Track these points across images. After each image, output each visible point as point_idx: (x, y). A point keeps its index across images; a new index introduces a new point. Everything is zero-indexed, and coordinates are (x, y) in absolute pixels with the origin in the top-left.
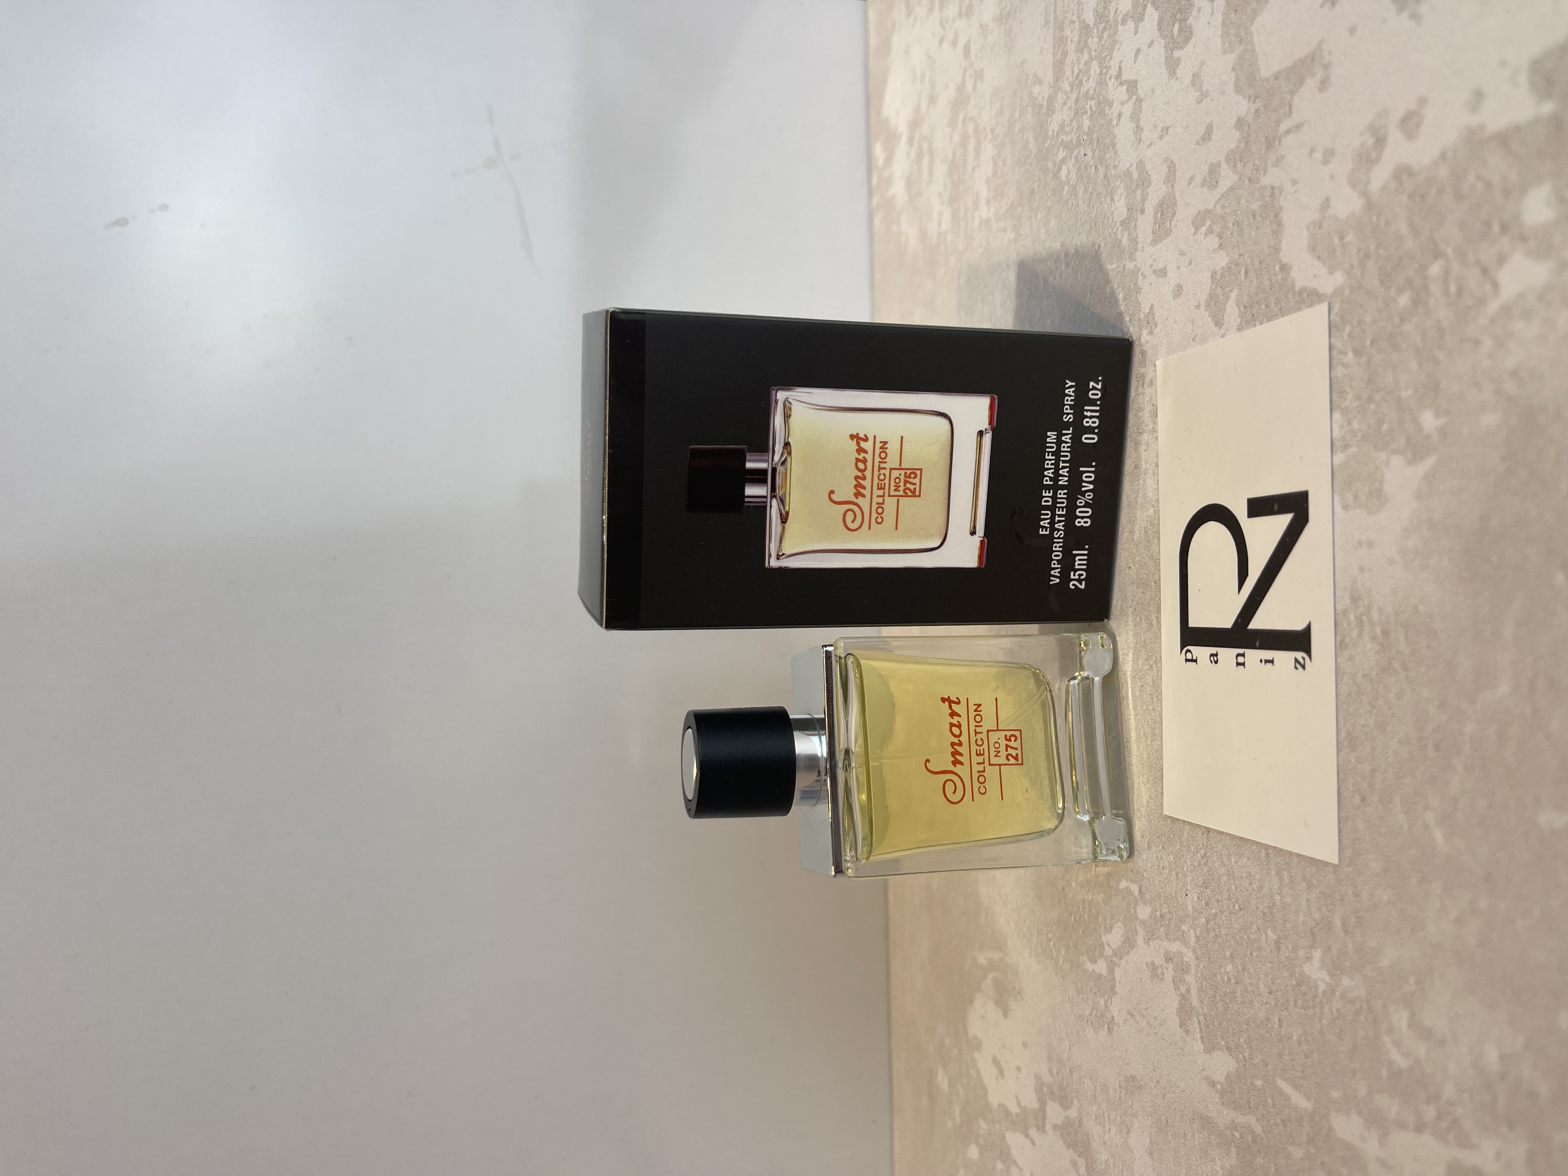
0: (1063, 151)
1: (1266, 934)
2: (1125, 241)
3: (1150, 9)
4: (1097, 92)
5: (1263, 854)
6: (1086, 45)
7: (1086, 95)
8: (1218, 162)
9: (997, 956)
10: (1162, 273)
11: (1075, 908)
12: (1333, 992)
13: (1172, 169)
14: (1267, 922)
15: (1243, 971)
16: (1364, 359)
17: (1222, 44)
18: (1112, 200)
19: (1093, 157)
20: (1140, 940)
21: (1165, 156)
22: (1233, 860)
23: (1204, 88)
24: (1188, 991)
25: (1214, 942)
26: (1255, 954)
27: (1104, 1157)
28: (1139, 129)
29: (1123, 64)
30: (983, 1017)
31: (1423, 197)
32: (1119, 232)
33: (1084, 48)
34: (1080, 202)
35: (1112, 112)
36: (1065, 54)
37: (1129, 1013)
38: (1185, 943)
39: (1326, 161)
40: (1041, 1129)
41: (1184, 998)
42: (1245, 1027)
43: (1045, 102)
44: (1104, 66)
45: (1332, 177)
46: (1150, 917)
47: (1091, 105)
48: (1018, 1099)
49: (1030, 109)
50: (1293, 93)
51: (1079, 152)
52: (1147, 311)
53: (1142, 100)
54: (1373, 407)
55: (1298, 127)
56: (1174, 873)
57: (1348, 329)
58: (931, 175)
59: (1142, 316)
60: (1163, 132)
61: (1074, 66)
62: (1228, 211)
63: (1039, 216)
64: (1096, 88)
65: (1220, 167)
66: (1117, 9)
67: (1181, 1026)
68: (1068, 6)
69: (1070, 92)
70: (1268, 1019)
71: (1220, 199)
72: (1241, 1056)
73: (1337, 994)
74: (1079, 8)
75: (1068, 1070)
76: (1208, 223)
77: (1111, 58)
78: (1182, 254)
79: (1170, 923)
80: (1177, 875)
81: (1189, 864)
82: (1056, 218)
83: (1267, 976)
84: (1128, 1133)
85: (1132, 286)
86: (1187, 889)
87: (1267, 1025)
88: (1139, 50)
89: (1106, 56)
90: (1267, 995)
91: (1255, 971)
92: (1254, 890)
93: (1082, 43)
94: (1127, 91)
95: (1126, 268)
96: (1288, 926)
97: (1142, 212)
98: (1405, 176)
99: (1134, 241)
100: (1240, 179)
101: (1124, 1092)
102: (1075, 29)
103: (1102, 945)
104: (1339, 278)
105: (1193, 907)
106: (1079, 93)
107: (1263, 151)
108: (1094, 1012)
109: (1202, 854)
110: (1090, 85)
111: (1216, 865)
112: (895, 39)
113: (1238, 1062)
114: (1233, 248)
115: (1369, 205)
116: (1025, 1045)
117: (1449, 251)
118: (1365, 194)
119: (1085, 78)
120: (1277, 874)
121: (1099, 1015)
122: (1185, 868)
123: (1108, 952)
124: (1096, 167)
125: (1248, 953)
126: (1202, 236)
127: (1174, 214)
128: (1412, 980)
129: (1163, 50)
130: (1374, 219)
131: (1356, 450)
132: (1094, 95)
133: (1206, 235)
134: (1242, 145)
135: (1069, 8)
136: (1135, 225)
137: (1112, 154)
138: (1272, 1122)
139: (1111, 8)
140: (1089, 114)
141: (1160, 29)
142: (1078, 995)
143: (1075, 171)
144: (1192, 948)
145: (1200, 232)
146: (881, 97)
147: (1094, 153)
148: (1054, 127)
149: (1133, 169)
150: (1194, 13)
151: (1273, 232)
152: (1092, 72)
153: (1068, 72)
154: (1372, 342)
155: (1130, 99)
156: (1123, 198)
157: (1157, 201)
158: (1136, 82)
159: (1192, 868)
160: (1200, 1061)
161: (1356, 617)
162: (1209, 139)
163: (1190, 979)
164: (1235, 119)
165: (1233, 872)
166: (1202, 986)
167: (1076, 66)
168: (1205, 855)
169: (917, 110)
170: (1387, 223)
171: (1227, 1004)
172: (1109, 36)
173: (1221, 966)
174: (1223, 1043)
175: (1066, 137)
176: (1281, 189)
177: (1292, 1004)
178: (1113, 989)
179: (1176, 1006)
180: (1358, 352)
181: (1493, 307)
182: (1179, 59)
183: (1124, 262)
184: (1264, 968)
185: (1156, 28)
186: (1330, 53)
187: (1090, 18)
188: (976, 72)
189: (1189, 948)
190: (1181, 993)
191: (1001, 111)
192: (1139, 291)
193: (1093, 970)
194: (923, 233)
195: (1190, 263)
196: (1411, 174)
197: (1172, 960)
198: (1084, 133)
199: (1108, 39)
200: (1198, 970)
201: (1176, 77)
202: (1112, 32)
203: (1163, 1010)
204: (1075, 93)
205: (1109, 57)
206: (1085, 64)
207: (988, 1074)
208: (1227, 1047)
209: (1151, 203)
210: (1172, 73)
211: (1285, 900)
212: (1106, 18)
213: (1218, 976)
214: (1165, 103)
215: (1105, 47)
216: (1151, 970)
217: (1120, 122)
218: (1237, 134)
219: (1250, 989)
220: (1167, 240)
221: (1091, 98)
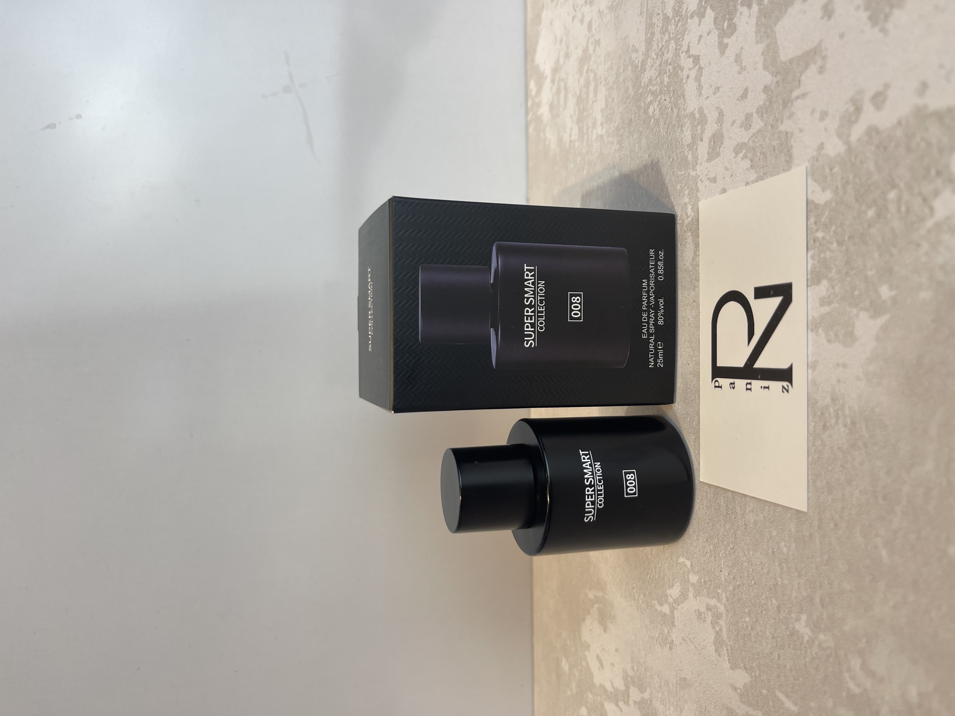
0: (651, 97)
1: (771, 600)
2: (690, 157)
3: (709, 11)
4: (673, 61)
5: (771, 552)
6: (667, 30)
7: (667, 61)
8: (751, 113)
9: (600, 594)
10: (714, 180)
11: (650, 571)
12: (813, 642)
13: (721, 114)
14: (772, 594)
15: (756, 622)
16: (844, 248)
17: (755, 37)
18: (682, 130)
19: (670, 102)
20: (691, 595)
21: (717, 105)
22: (751, 553)
23: (743, 65)
24: (721, 630)
25: (738, 602)
26: (764, 613)
28: (700, 87)
29: (690, 44)
30: (591, 630)
31: (885, 148)
32: (686, 152)
33: (665, 32)
34: (662, 130)
35: (683, 75)
36: (653, 34)
37: (683, 639)
38: (719, 600)
39: (822, 119)
40: (627, 703)
41: (718, 634)
42: (757, 656)
43: (640, 64)
44: (678, 44)
45: (826, 130)
46: (698, 582)
47: (669, 69)
48: (612, 683)
49: (630, 68)
50: (801, 73)
51: (661, 98)
53: (702, 68)
54: (848, 279)
55: (804, 95)
56: (713, 557)
57: (834, 228)
58: (565, 103)
60: (715, 90)
61: (659, 42)
62: (757, 145)
63: (635, 137)
64: (673, 58)
65: (752, 116)
66: (687, 8)
67: (716, 651)
68: (656, 4)
69: (656, 59)
70: (771, 653)
71: (752, 137)
72: (753, 674)
73: (816, 643)
74: (662, 5)
75: (644, 669)
76: (744, 151)
77: (683, 40)
78: (726, 169)
79: (710, 587)
80: (715, 558)
81: (723, 552)
82: (645, 138)
83: (772, 627)
84: (681, 712)
85: (694, 187)
86: (721, 568)
87: (770, 657)
88: (701, 36)
89: (679, 38)
90: (771, 638)
91: (763, 623)
92: (764, 573)
93: (664, 29)
94: (693, 61)
95: (690, 175)
96: (786, 598)
97: (702, 140)
98: (874, 133)
99: (696, 158)
100: (765, 125)
101: (679, 687)
102: (660, 19)
103: (666, 596)
104: (828, 195)
105: (725, 580)
106: (662, 60)
107: (781, 108)
108: (661, 636)
109: (732, 547)
110: (669, 56)
111: (741, 554)
112: (544, 15)
113: (751, 678)
114: (760, 169)
115: (850, 150)
116: (617, 650)
117: (902, 185)
118: (847, 143)
119: (666, 51)
120: (779, 565)
121: (664, 637)
122: (720, 554)
123: (671, 600)
124: (672, 109)
125: (760, 612)
126: (740, 159)
127: (722, 144)
128: (864, 640)
129: (717, 38)
130: (853, 159)
131: (837, 305)
132: (671, 62)
133: (742, 159)
134: (768, 103)
135: (656, 5)
136: (697, 147)
137: (682, 101)
139: (684, 8)
140: (668, 74)
141: (715, 24)
142: (651, 624)
143: (658, 110)
144: (724, 604)
145: (738, 156)
146: (535, 51)
147: (671, 99)
148: (645, 80)
149: (696, 112)
150: (738, 15)
151: (786, 161)
152: (670, 47)
153: (655, 46)
154: (849, 238)
155: (695, 67)
156: (689, 130)
157: (711, 134)
158: (699, 56)
159: (725, 555)
160: (727, 674)
161: (834, 410)
162: (746, 98)
163: (722, 623)
164: (763, 86)
165: (751, 560)
166: (730, 628)
167: (660, 42)
168: (733, 548)
169: (557, 62)
170: (862, 163)
171: (745, 641)
172: (682, 25)
173: (742, 618)
174: (742, 665)
175: (653, 87)
176: (792, 134)
177: (787, 646)
178: (673, 623)
179: (713, 638)
180: (840, 243)
181: (930, 223)
182: (727, 44)
183: (689, 171)
184: (770, 622)
185: (712, 23)
186: (826, 49)
187: (670, 13)
188: (596, 40)
189: (722, 604)
190: (716, 631)
191: (611, 67)
192: (698, 190)
193: (661, 610)
194: (560, 140)
195: (732, 176)
196: (878, 132)
197: (711, 610)
198: (665, 86)
199: (681, 27)
200: (727, 618)
201: (725, 55)
202: (683, 23)
203: (704, 640)
204: (660, 59)
205: (682, 39)
206: (666, 42)
207: (594, 665)
208: (745, 667)
209: (707, 135)
210: (722, 53)
211: (784, 582)
212: (680, 14)
213: (740, 623)
214: (717, 72)
215: (679, 32)
216: (698, 614)
217: (688, 81)
218: (763, 96)
219: (760, 634)
220: (717, 160)
221: (670, 64)
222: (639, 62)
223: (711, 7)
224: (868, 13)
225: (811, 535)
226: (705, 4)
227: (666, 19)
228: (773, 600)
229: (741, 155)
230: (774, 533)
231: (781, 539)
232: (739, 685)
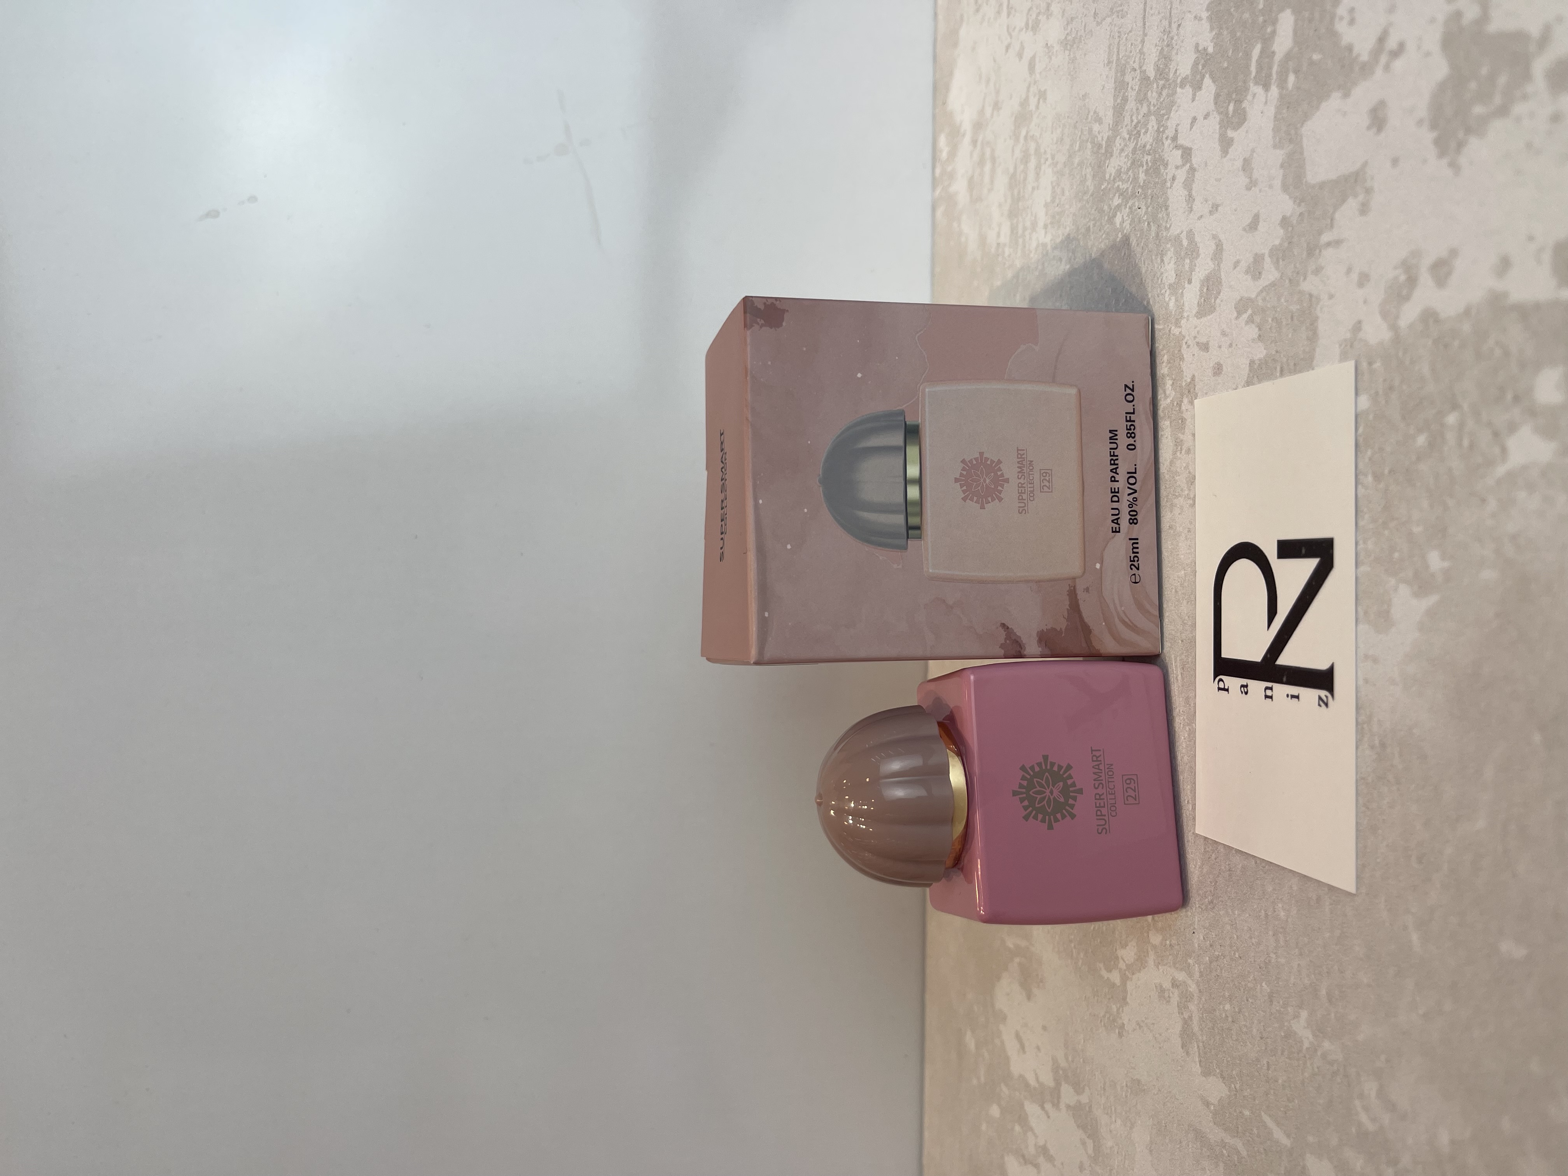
0: (1119, 198)
1: (1261, 986)
2: (1172, 304)
3: (1207, 81)
4: (1153, 148)
6: (1145, 97)
7: (1143, 148)
8: (1262, 254)
9: (1023, 943)
10: (1205, 347)
12: (1316, 1051)
13: (1219, 247)
14: (1263, 975)
15: (1239, 1013)
16: (1382, 485)
17: (1273, 138)
18: (1162, 261)
19: (1146, 213)
20: (1151, 961)
21: (1214, 233)
22: (1236, 912)
23: (1254, 177)
24: (1190, 1017)
25: (1216, 980)
26: (1251, 1001)
27: (1110, 1144)
28: (1191, 198)
29: (1179, 127)
30: (1008, 994)
31: (1446, 346)
32: (1167, 295)
33: (1143, 100)
34: (1133, 253)
35: (1167, 174)
36: (1125, 100)
37: (1138, 1024)
38: (1191, 975)
39: (1361, 285)
40: (1056, 1105)
41: (1187, 1023)
42: (1238, 1062)
43: (1104, 142)
44: (1162, 124)
45: (1365, 302)
46: (1161, 944)
47: (1147, 160)
48: (1036, 1074)
49: (1089, 145)
50: (1335, 208)
51: (1133, 204)
52: (1189, 380)
53: (1195, 170)
54: (1386, 532)
55: (1338, 243)
57: (1369, 453)
58: (992, 182)
59: (1184, 384)
60: (1213, 208)
61: (1133, 115)
62: (1269, 306)
64: (1153, 144)
65: (1264, 259)
66: (1176, 70)
67: (1182, 1048)
68: (1131, 52)
69: (1129, 140)
70: (1258, 1060)
71: (1262, 291)
72: (1233, 1086)
73: (1319, 1053)
74: (1140, 56)
75: (1082, 1060)
76: (1250, 312)
77: (1168, 118)
78: (1224, 334)
79: (1178, 954)
81: (1197, 906)
82: (1109, 262)
83: (1260, 1023)
84: (1131, 1128)
85: (1176, 352)
86: (1194, 928)
87: (1257, 1065)
88: (1194, 119)
89: (1163, 114)
90: (1259, 1038)
91: (1249, 1015)
92: (1253, 944)
93: (1142, 95)
94: (1182, 156)
95: (1172, 332)
96: (1280, 983)
97: (1190, 282)
98: (1431, 321)
99: (1180, 308)
100: (1281, 277)
101: (1130, 1092)
102: (1136, 78)
103: (1117, 958)
105: (1199, 946)
106: (1137, 144)
107: (1304, 256)
108: (1107, 1016)
109: (1210, 900)
110: (1147, 139)
111: (1222, 913)
112: (963, 32)
113: (1230, 1091)
114: (1271, 343)
115: (1397, 339)
116: (1044, 1028)
117: (1465, 406)
118: (1394, 327)
119: (1143, 131)
120: (1274, 935)
121: (1111, 1018)
123: (1122, 965)
124: (1149, 224)
125: (1245, 998)
126: (1244, 322)
127: (1219, 293)
128: (1383, 1057)
129: (1218, 127)
130: (1400, 354)
132: (1150, 150)
133: (1247, 323)
134: (1286, 244)
135: (1132, 54)
136: (1182, 292)
137: (1165, 215)
138: (1256, 1149)
139: (1171, 67)
140: (1145, 168)
141: (1216, 103)
142: (1094, 997)
143: (1129, 222)
144: (1196, 981)
145: (1241, 318)
146: (947, 88)
147: (1147, 209)
148: (1111, 170)
149: (1183, 236)
150: (1249, 97)
151: (1308, 339)
152: (1150, 126)
153: (1127, 120)
154: (1390, 472)
155: (1183, 165)
156: (1173, 262)
157: (1204, 275)
158: (1191, 149)
159: (1201, 910)
160: (1197, 1082)
162: (1256, 229)
163: (1193, 1008)
164: (1281, 217)
165: (1236, 923)
166: (1203, 1017)
167: (1135, 115)
168: (1212, 902)
169: (982, 112)
170: (1412, 362)
171: (1223, 1038)
172: (1168, 96)
173: (1220, 1003)
174: (1218, 1071)
175: (1122, 185)
176: (1318, 299)
177: (1279, 1052)
178: (1125, 999)
179: (1180, 1028)
180: (1377, 478)
181: (1501, 470)
182: (1232, 140)
183: (1170, 326)
184: (1258, 1015)
185: (1212, 104)
186: (1372, 178)
187: (1151, 73)
188: (1040, 91)
189: (1192, 980)
190: (1184, 1018)
191: (1062, 139)
192: (1182, 359)
193: (1108, 978)
194: (983, 240)
195: (1231, 345)
196: (1437, 321)
197: (1178, 987)
198: (1139, 186)
199: (1166, 98)
200: (1200, 1001)
201: (1228, 156)
202: (1171, 92)
203: (1167, 1029)
204: (1133, 142)
205: (1167, 116)
206: (1143, 116)
207: (1011, 1047)
208: (1222, 1075)
209: (1199, 275)
210: (1225, 151)
211: (1279, 960)
212: (1166, 76)
213: (1217, 1011)
214: (1217, 180)
215: (1164, 105)
216: (1159, 991)
217: (1174, 185)
218: (1281, 232)
219: (1245, 1030)
220: (1211, 316)
221: (1148, 152)
222: (1102, 140)
223: (1211, 76)
224: (1435, 134)
225: (1319, 899)
226: (1203, 69)
227: (1145, 79)
228: (1264, 984)
229: (1245, 316)
230: (1270, 889)
231: (1278, 899)
232: (1214, 1100)
